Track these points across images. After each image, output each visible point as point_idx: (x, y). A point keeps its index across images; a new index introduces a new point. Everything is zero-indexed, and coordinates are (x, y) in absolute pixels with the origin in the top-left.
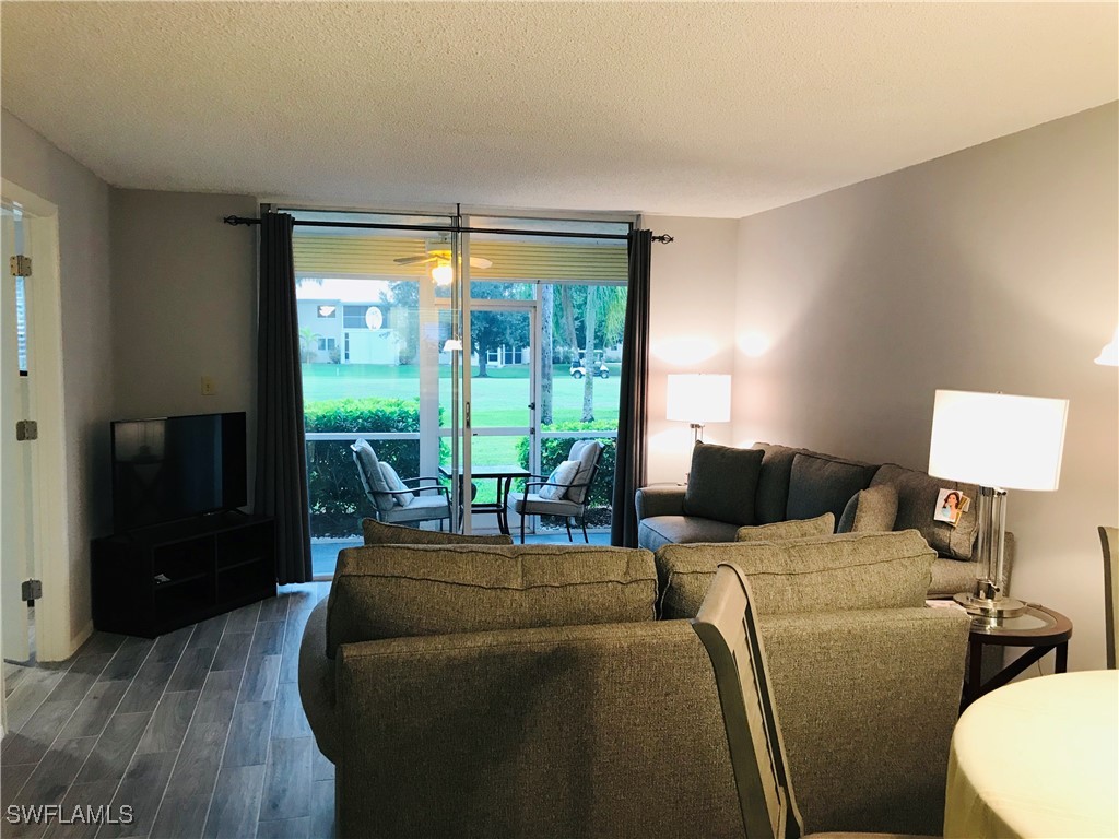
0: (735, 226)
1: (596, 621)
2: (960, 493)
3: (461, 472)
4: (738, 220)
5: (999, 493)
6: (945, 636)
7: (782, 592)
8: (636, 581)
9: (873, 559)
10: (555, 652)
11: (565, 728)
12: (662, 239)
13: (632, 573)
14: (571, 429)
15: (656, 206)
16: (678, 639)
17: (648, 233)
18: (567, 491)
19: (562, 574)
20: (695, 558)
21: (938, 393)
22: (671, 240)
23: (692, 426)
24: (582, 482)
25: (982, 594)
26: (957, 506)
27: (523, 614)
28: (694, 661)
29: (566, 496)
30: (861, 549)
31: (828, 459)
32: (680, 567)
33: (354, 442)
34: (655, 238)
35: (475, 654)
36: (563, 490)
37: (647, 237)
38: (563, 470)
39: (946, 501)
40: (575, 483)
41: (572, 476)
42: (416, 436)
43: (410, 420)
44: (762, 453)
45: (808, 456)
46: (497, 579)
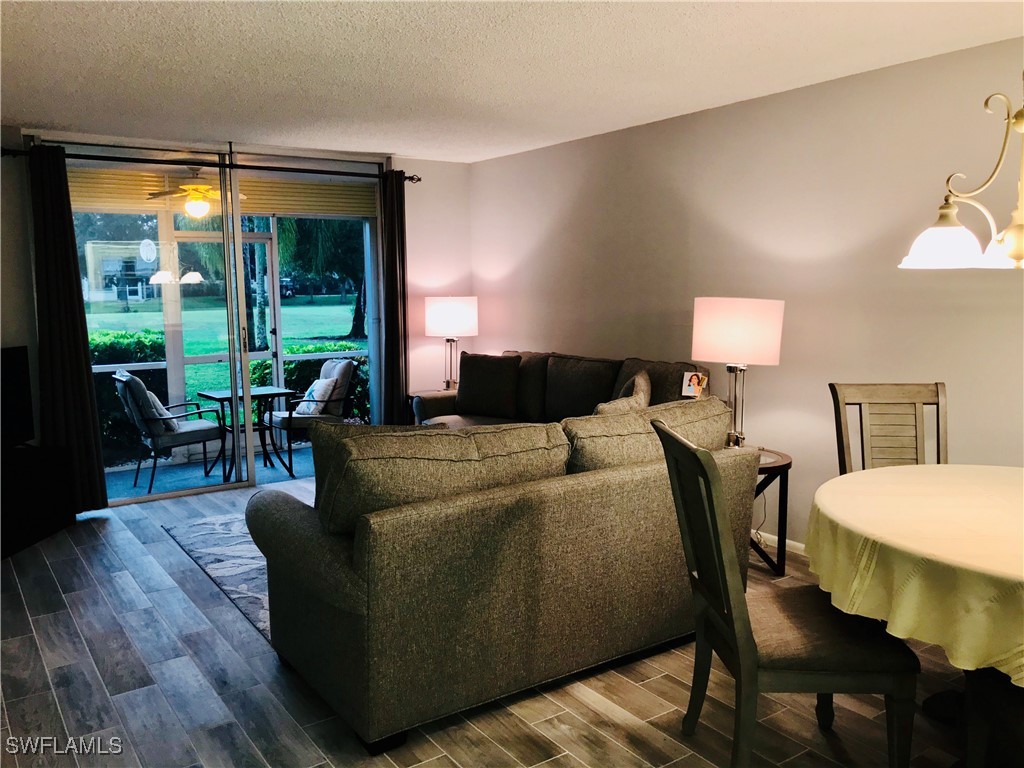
0: (469, 168)
1: (533, 479)
2: (700, 375)
3: (240, 394)
4: (469, 165)
5: (741, 370)
6: (748, 467)
7: (646, 446)
8: (557, 446)
9: (696, 418)
10: (518, 502)
11: (524, 561)
12: (411, 179)
13: (553, 440)
14: (305, 352)
15: (406, 150)
16: (594, 485)
17: (402, 173)
18: (326, 406)
19: (505, 446)
20: (589, 426)
21: (696, 299)
22: (419, 180)
23: (448, 341)
24: (338, 397)
25: (731, 444)
26: (698, 384)
27: (483, 479)
28: (604, 500)
29: (324, 411)
30: (687, 411)
31: (579, 359)
32: (581, 434)
33: (114, 373)
34: (407, 178)
35: (464, 510)
36: (322, 405)
37: (400, 177)
38: (319, 387)
39: (690, 381)
40: (334, 398)
41: (330, 392)
42: (162, 365)
43: (148, 351)
44: (519, 358)
45: (560, 358)
46: (462, 454)
